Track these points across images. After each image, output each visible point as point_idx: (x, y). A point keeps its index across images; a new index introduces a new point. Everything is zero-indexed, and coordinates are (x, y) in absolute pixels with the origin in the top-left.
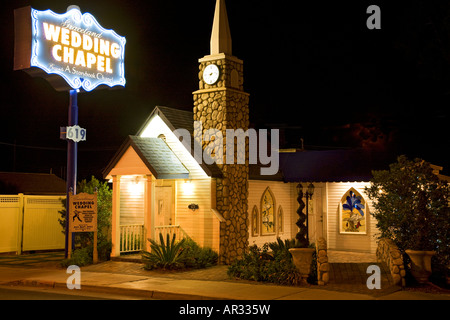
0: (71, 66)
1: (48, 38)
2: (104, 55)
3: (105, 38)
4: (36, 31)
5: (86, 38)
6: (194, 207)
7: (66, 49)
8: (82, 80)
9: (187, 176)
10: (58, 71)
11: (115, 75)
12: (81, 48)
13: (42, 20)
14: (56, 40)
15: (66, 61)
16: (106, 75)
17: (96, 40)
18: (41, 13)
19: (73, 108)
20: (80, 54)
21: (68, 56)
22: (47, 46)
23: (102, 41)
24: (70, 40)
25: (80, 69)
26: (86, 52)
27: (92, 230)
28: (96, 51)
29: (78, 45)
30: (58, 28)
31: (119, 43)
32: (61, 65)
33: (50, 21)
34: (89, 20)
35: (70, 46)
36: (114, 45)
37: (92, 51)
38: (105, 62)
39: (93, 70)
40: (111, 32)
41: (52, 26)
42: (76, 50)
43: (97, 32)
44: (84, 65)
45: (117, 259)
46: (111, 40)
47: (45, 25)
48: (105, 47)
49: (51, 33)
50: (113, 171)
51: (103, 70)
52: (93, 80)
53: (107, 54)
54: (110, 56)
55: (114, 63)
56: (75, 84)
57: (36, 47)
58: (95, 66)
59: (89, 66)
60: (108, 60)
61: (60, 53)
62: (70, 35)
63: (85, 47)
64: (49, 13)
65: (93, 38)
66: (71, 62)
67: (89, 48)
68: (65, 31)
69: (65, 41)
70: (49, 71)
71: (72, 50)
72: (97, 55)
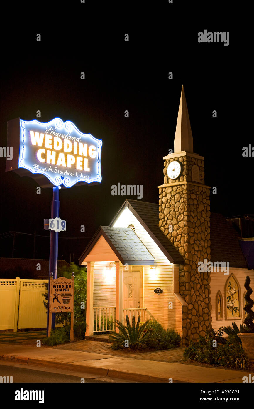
0: (54, 167)
1: (34, 143)
3: (84, 141)
4: (23, 138)
5: (67, 142)
7: (49, 152)
8: (63, 178)
10: (42, 171)
11: (92, 173)
12: (62, 150)
13: (29, 129)
14: (40, 145)
15: (48, 162)
16: (84, 173)
17: (76, 143)
18: (28, 123)
19: (55, 203)
20: (62, 156)
21: (51, 158)
22: (33, 150)
23: (81, 144)
24: (53, 144)
26: (66, 155)
27: (69, 311)
28: (75, 152)
29: (59, 148)
30: (42, 135)
31: (96, 145)
32: (45, 166)
33: (36, 129)
34: (70, 127)
35: (52, 150)
36: (92, 147)
37: (72, 153)
38: (83, 162)
39: (73, 169)
40: (89, 136)
41: (37, 134)
42: (58, 153)
43: (77, 137)
44: (64, 165)
46: (89, 143)
47: (32, 133)
48: (83, 149)
49: (36, 139)
51: (81, 169)
52: (73, 178)
53: (86, 155)
54: (88, 157)
55: (92, 163)
57: (23, 152)
59: (69, 166)
60: (86, 160)
61: (44, 156)
62: (53, 140)
63: (66, 150)
64: (35, 123)
65: (73, 142)
66: (53, 163)
67: (70, 150)
68: (48, 137)
69: (48, 145)
70: (34, 171)
71: (54, 153)
72: (76, 156)
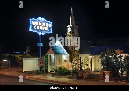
0: (39, 30)
1: (33, 24)
2: (47, 27)
4: (30, 23)
6: (65, 61)
7: (37, 26)
8: (41, 33)
9: (64, 54)
12: (41, 25)
13: (32, 20)
14: (35, 24)
15: (37, 29)
16: (47, 31)
17: (45, 23)
18: (32, 19)
19: (40, 39)
20: (41, 27)
21: (38, 28)
23: (46, 24)
24: (38, 24)
25: (41, 30)
26: (42, 26)
27: (44, 66)
28: (45, 26)
29: (40, 25)
30: (35, 22)
31: (51, 23)
32: (36, 30)
34: (43, 19)
35: (38, 25)
36: (50, 24)
37: (44, 26)
38: (47, 28)
41: (34, 22)
42: (40, 26)
44: (42, 29)
45: (49, 73)
47: (33, 21)
48: (47, 25)
49: (34, 23)
50: (48, 53)
51: (46, 30)
53: (48, 26)
54: (48, 27)
56: (40, 33)
57: (30, 26)
58: (44, 29)
59: (43, 29)
61: (36, 27)
62: (38, 23)
63: (42, 25)
64: (33, 19)
66: (39, 29)
68: (37, 22)
69: (37, 25)
70: (33, 31)
71: (39, 26)
72: (45, 27)
